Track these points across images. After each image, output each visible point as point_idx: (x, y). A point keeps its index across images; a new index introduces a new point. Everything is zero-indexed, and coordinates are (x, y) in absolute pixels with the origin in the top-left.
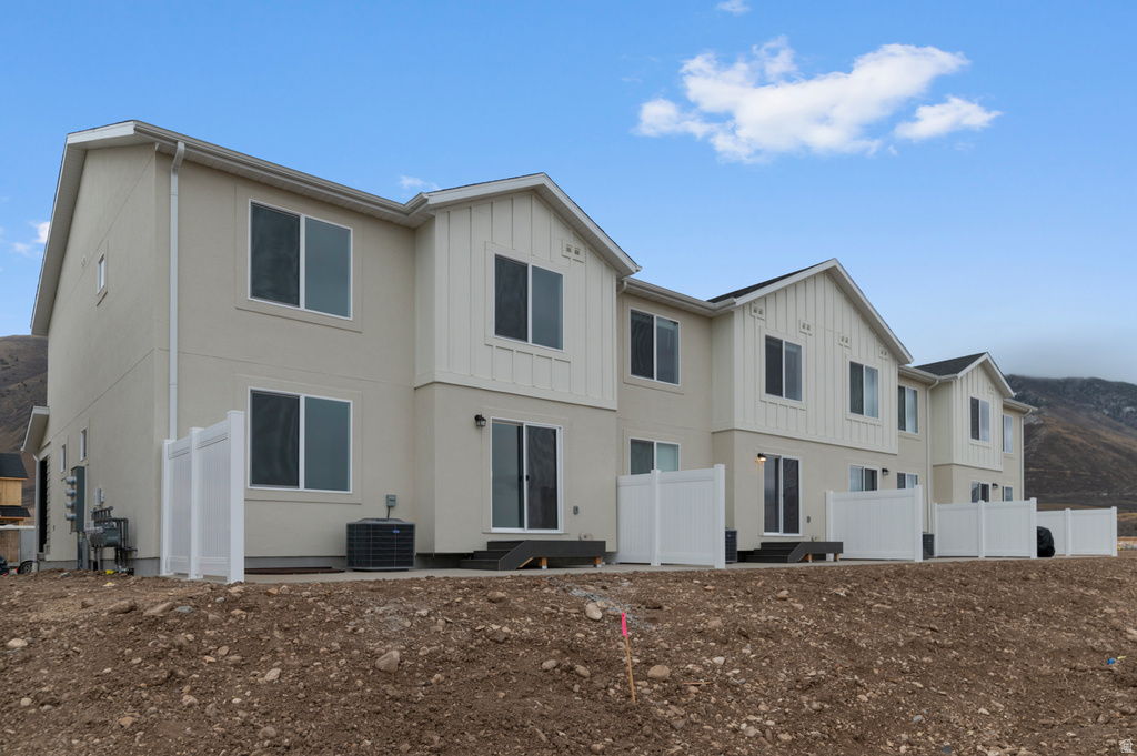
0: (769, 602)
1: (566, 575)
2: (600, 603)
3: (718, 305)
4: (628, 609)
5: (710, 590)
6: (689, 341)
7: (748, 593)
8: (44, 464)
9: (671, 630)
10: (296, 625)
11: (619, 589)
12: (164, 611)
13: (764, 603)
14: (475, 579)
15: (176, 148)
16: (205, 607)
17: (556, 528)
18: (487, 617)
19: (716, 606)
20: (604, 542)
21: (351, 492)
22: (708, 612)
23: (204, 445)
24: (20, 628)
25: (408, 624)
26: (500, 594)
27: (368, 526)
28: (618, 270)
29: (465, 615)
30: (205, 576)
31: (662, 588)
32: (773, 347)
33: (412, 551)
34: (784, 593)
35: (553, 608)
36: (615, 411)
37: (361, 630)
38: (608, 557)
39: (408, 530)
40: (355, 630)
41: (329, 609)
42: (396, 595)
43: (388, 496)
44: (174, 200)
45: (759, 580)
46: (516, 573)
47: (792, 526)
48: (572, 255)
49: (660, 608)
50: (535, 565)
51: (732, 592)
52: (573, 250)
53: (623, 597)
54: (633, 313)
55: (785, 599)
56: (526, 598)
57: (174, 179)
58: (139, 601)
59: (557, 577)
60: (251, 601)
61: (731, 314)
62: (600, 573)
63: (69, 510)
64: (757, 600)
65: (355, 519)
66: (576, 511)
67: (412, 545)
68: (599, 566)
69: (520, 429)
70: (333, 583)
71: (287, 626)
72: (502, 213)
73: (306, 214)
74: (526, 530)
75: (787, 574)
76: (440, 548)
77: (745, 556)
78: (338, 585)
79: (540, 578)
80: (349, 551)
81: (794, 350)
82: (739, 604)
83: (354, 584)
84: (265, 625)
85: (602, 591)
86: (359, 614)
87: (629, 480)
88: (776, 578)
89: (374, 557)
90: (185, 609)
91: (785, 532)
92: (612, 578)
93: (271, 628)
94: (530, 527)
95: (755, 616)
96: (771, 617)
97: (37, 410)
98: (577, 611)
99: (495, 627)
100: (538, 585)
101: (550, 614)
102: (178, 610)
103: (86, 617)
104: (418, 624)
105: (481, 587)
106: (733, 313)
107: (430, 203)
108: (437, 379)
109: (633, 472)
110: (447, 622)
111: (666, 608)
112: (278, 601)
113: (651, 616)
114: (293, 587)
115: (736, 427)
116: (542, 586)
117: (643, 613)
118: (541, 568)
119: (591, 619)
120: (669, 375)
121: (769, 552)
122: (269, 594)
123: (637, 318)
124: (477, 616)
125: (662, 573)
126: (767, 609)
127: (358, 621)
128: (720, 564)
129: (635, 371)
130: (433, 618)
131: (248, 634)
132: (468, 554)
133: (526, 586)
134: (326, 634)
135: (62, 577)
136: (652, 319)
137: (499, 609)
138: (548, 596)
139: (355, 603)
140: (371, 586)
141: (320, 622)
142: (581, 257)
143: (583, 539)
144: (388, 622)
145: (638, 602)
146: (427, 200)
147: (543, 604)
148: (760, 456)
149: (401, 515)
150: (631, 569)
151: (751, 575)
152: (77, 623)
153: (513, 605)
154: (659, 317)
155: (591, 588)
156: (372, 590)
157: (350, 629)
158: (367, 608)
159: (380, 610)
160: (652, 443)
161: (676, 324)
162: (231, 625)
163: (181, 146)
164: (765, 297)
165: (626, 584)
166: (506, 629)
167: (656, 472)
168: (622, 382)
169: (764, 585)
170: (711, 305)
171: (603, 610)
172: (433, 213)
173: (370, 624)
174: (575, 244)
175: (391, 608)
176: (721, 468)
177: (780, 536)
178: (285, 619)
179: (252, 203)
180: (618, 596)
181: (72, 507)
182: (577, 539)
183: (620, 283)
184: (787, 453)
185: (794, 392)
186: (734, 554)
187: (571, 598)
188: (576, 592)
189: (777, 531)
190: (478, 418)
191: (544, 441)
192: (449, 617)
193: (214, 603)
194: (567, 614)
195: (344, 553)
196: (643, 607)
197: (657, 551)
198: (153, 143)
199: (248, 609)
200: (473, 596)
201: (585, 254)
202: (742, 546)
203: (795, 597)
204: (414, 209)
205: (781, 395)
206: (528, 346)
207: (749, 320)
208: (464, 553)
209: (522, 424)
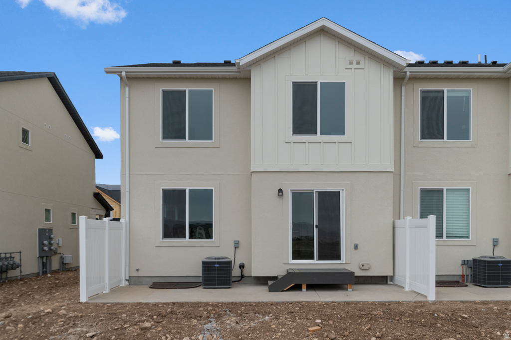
3: (506, 68)
15: (122, 75)
17: (340, 259)
28: (394, 66)
36: (392, 172)
39: (227, 264)
44: (127, 99)
48: (354, 66)
52: (355, 62)
54: (424, 92)
57: (127, 89)
66: (356, 247)
69: (311, 194)
73: (188, 88)
74: (316, 261)
94: (319, 259)
107: (242, 64)
123: (428, 95)
129: (425, 136)
132: (274, 277)
136: (442, 92)
142: (362, 65)
146: (239, 63)
154: (450, 89)
160: (442, 190)
167: (407, 219)
168: (413, 147)
174: (356, 58)
179: (162, 90)
190: (280, 191)
197: (407, 279)
201: (365, 62)
206: (318, 137)
208: (271, 277)
209: (313, 190)
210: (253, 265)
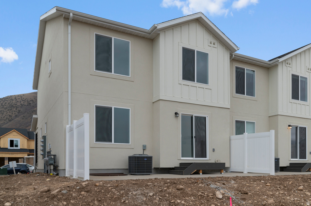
0: (294, 191)
1: (209, 178)
2: (222, 191)
3: (271, 62)
4: (233, 194)
5: (268, 186)
6: (259, 78)
7: (285, 187)
8: (36, 134)
9: (252, 204)
10: (103, 199)
11: (230, 184)
12: (58, 192)
13: (292, 192)
14: (173, 179)
15: (70, 15)
16: (72, 191)
17: (206, 157)
18: (176, 197)
19: (271, 193)
20: (224, 164)
21: (130, 144)
22: (268, 196)
23: (78, 126)
24: (11, 198)
25: (145, 199)
26: (181, 187)
27: (135, 157)
28: (230, 50)
29: (167, 196)
30: (78, 177)
31: (248, 184)
32: (295, 79)
33: (151, 167)
34: (301, 187)
35: (202, 193)
36: (229, 109)
37: (127, 202)
38: (226, 169)
39: (150, 158)
40: (124, 201)
41: (116, 192)
42: (142, 186)
43: (143, 145)
44: (70, 35)
45: (290, 181)
46: (189, 176)
47: (303, 156)
48: (212, 45)
49: (247, 194)
50: (197, 173)
51: (278, 186)
52: (212, 43)
53: (231, 188)
54: (237, 68)
55: (302, 190)
56: (192, 188)
57: (70, 27)
58: (52, 187)
59: (205, 178)
60: (89, 188)
61: (276, 66)
62: (223, 177)
63: (42, 151)
64: (289, 190)
65: (131, 154)
66: (214, 150)
67: (151, 165)
68: (222, 173)
69: (192, 117)
70: (120, 180)
71: (100, 199)
72: (185, 29)
73: (114, 38)
74: (194, 158)
75: (302, 178)
76: (162, 166)
77: (283, 169)
78: (122, 181)
79: (198, 179)
80: (129, 167)
81: (304, 80)
82: (282, 192)
83: (128, 181)
84: (92, 198)
85: (223, 185)
86: (127, 194)
87: (235, 137)
88: (297, 180)
89: (138, 169)
90: (64, 192)
91: (300, 158)
92: (227, 179)
93: (94, 200)
94: (196, 157)
95: (288, 198)
96: (296, 199)
97: (34, 116)
98: (212, 194)
99: (179, 201)
100: (197, 183)
101: (201, 195)
102: (62, 192)
103: (33, 194)
104: (149, 199)
105: (175, 183)
106: (278, 65)
107: (158, 28)
108: (161, 98)
109: (236, 134)
110: (160, 198)
111: (250, 194)
112: (98, 188)
113: (243, 197)
114: (106, 182)
115: (279, 114)
116: (199, 183)
117: (240, 196)
118: (199, 174)
119: (218, 198)
120: (251, 93)
121: (293, 167)
122: (96, 185)
123: (239, 70)
124: (172, 196)
125: (248, 177)
126: (294, 195)
127: (126, 197)
128: (273, 173)
129: (237, 92)
130: (155, 197)
131: (86, 202)
132: (173, 168)
133: (192, 183)
134: (114, 203)
135: (37, 176)
136: (244, 70)
137: (181, 193)
138: (201, 187)
139: (126, 190)
140: (134, 182)
141: (112, 198)
142: (215, 46)
143: (217, 162)
144: (137, 198)
145: (238, 190)
146: (157, 27)
147: (198, 191)
148: (289, 126)
149: (148, 153)
150: (235, 175)
151: (286, 179)
152: (28, 196)
153: (186, 191)
154: (247, 69)
155: (218, 184)
156: (134, 184)
157: (123, 201)
158: (130, 192)
159: (134, 193)
160: (244, 122)
161: (254, 71)
162: (80, 198)
163: (71, 14)
164: (291, 58)
165: (233, 182)
166: (183, 202)
167: (246, 134)
168: (232, 97)
169: (292, 183)
170: (269, 62)
171: (223, 194)
172: (159, 32)
173: (130, 199)
174: (213, 41)
175: (139, 192)
176: (273, 132)
177: (298, 160)
178: (99, 196)
179: (95, 34)
180: (229, 188)
181: (42, 150)
182: (214, 162)
183: (231, 55)
184: (301, 124)
185: (304, 98)
186: (279, 168)
187: (210, 189)
188: (212, 186)
189: (297, 158)
190: (176, 114)
191: (201, 122)
192: (161, 196)
193: (76, 189)
194: (208, 196)
195: (127, 167)
196: (240, 193)
197: (246, 167)
198: (62, 15)
199: (87, 192)
200: (171, 187)
201: (217, 45)
202: (282, 164)
203: (306, 189)
204: (152, 31)
205: (298, 99)
206: (195, 84)
207: (285, 67)
208: (171, 168)
209: (193, 115)
210: (161, 160)
